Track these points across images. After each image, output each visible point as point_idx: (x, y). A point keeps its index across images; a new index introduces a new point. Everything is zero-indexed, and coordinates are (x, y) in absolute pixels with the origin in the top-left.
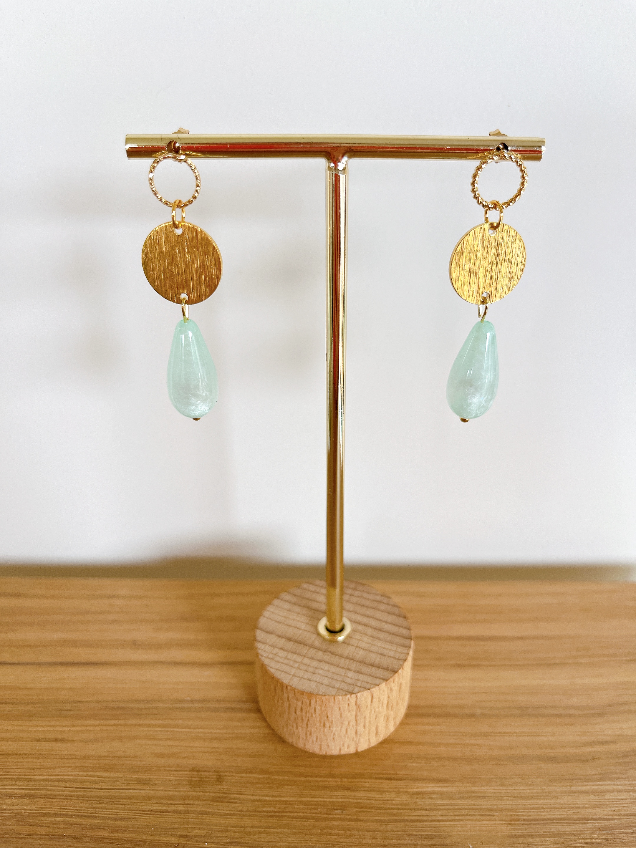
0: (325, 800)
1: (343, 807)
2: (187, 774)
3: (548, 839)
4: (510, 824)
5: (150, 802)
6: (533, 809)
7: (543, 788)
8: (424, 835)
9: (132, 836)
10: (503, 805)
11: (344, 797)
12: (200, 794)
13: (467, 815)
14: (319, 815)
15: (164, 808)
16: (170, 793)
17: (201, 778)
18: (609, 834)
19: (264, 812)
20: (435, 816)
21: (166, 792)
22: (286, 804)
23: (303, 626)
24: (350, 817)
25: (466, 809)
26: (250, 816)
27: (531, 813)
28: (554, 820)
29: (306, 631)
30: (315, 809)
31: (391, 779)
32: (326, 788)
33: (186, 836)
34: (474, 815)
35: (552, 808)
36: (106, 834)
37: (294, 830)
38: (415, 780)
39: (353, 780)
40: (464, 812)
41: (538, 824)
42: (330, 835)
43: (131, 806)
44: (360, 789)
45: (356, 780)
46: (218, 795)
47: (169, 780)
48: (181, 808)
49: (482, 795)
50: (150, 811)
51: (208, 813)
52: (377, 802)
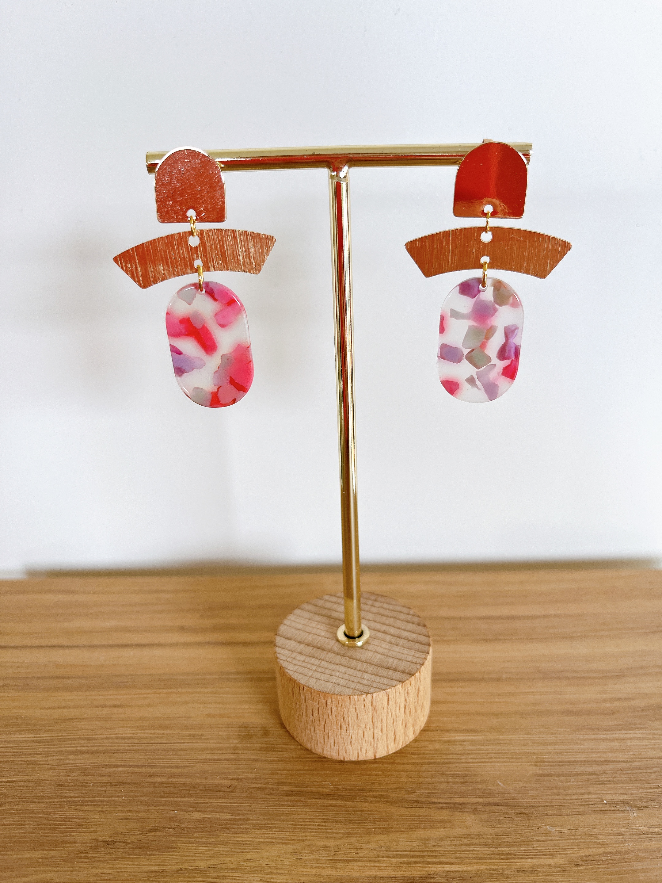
2: (236, 730)
3: (572, 778)
4: (536, 765)
5: (203, 752)
8: (456, 774)
9: (188, 780)
10: (529, 749)
12: (248, 745)
16: (221, 745)
17: (249, 732)
18: (630, 773)
20: (466, 759)
21: (217, 745)
23: (323, 633)
29: (325, 637)
33: (238, 779)
34: (502, 758)
36: (164, 780)
38: (447, 731)
46: (266, 746)
47: (220, 735)
48: (232, 757)
49: (509, 742)
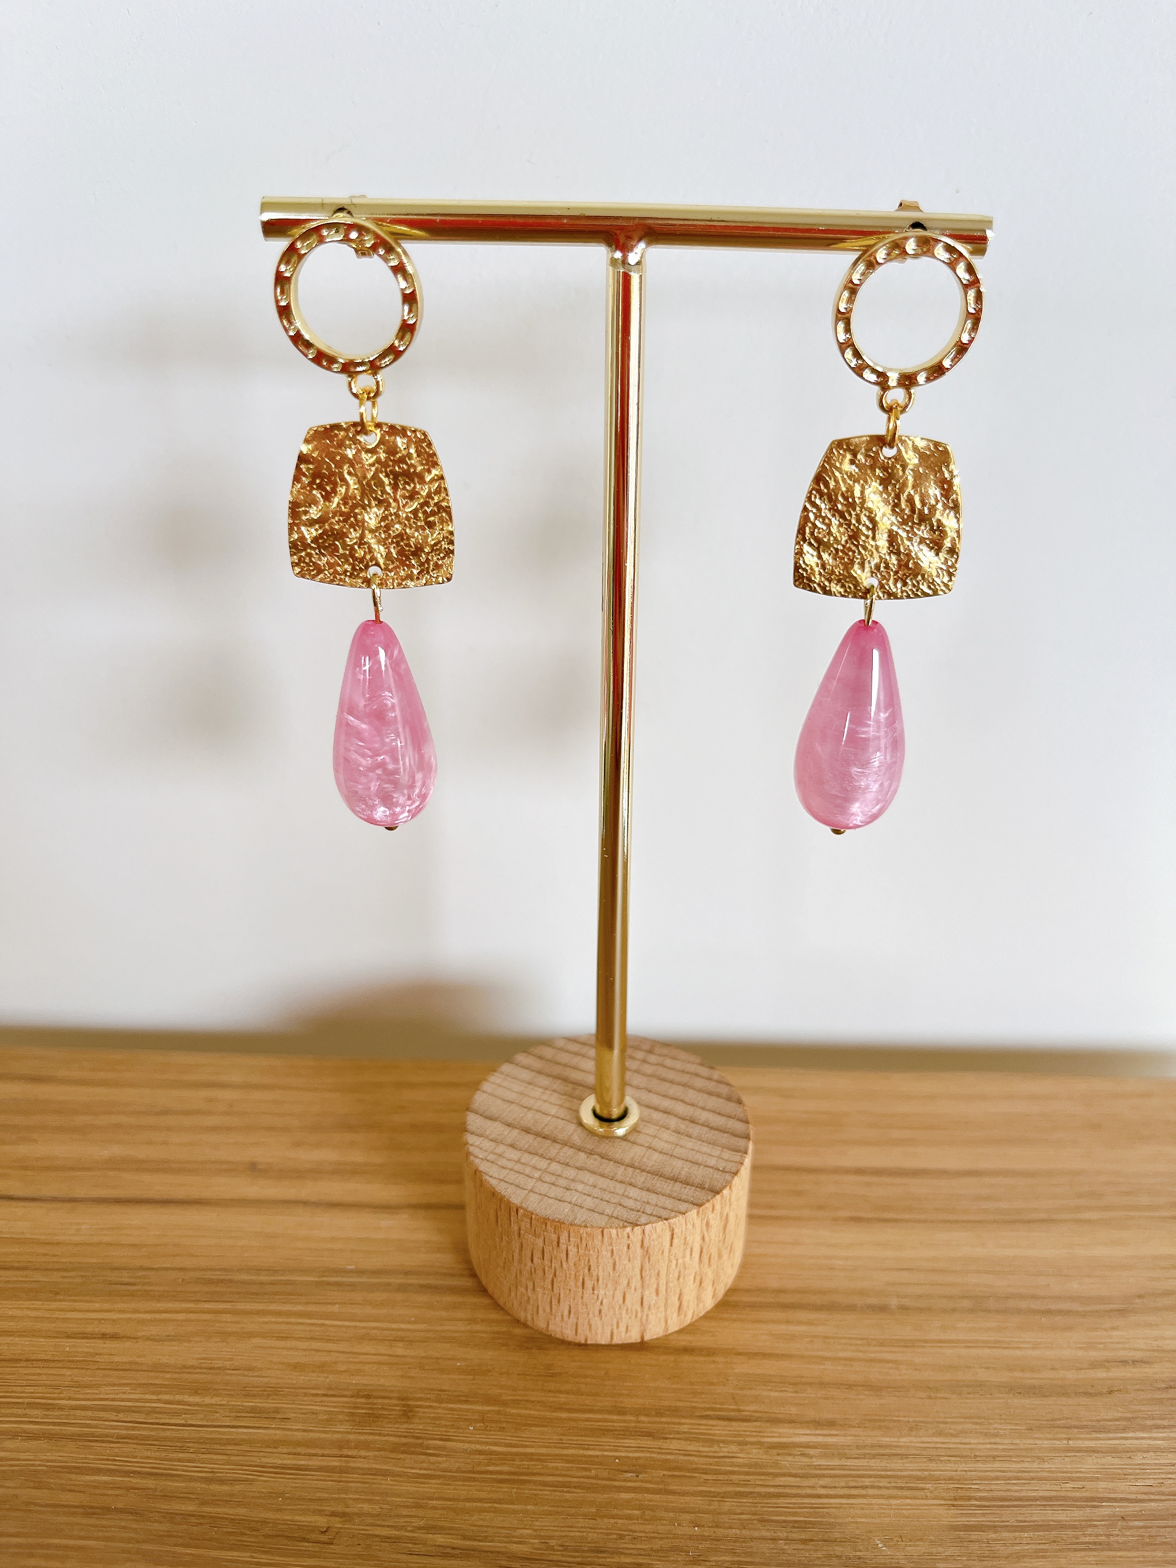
0: (606, 1453)
1: (638, 1468)
2: (347, 1403)
3: (1026, 1535)
4: (953, 1506)
5: (276, 1450)
6: (997, 1478)
7: (1017, 1441)
8: (791, 1522)
9: (241, 1511)
10: (941, 1470)
11: (639, 1448)
12: (371, 1438)
13: (872, 1487)
14: (594, 1481)
15: (303, 1462)
16: (316, 1435)
17: (372, 1409)
18: (1141, 1527)
19: (491, 1472)
20: (812, 1487)
21: (306, 1434)
22: (532, 1460)
23: (553, 1110)
24: (651, 1486)
25: (870, 1476)
26: (465, 1479)
27: (993, 1487)
28: (1036, 1499)
29: (558, 1118)
30: (586, 1469)
31: (730, 1419)
32: (605, 1432)
33: (343, 1515)
34: (888, 1488)
35: (1033, 1479)
36: (191, 1507)
37: (546, 1508)
38: (775, 1421)
39: (658, 1419)
40: (867, 1482)
41: (1008, 1506)
42: (613, 1517)
43: (241, 1458)
44: (672, 1436)
45: (663, 1420)
46: (404, 1440)
47: (313, 1413)
48: (335, 1463)
49: (903, 1451)
50: (276, 1467)
51: (385, 1474)
52: (702, 1460)
